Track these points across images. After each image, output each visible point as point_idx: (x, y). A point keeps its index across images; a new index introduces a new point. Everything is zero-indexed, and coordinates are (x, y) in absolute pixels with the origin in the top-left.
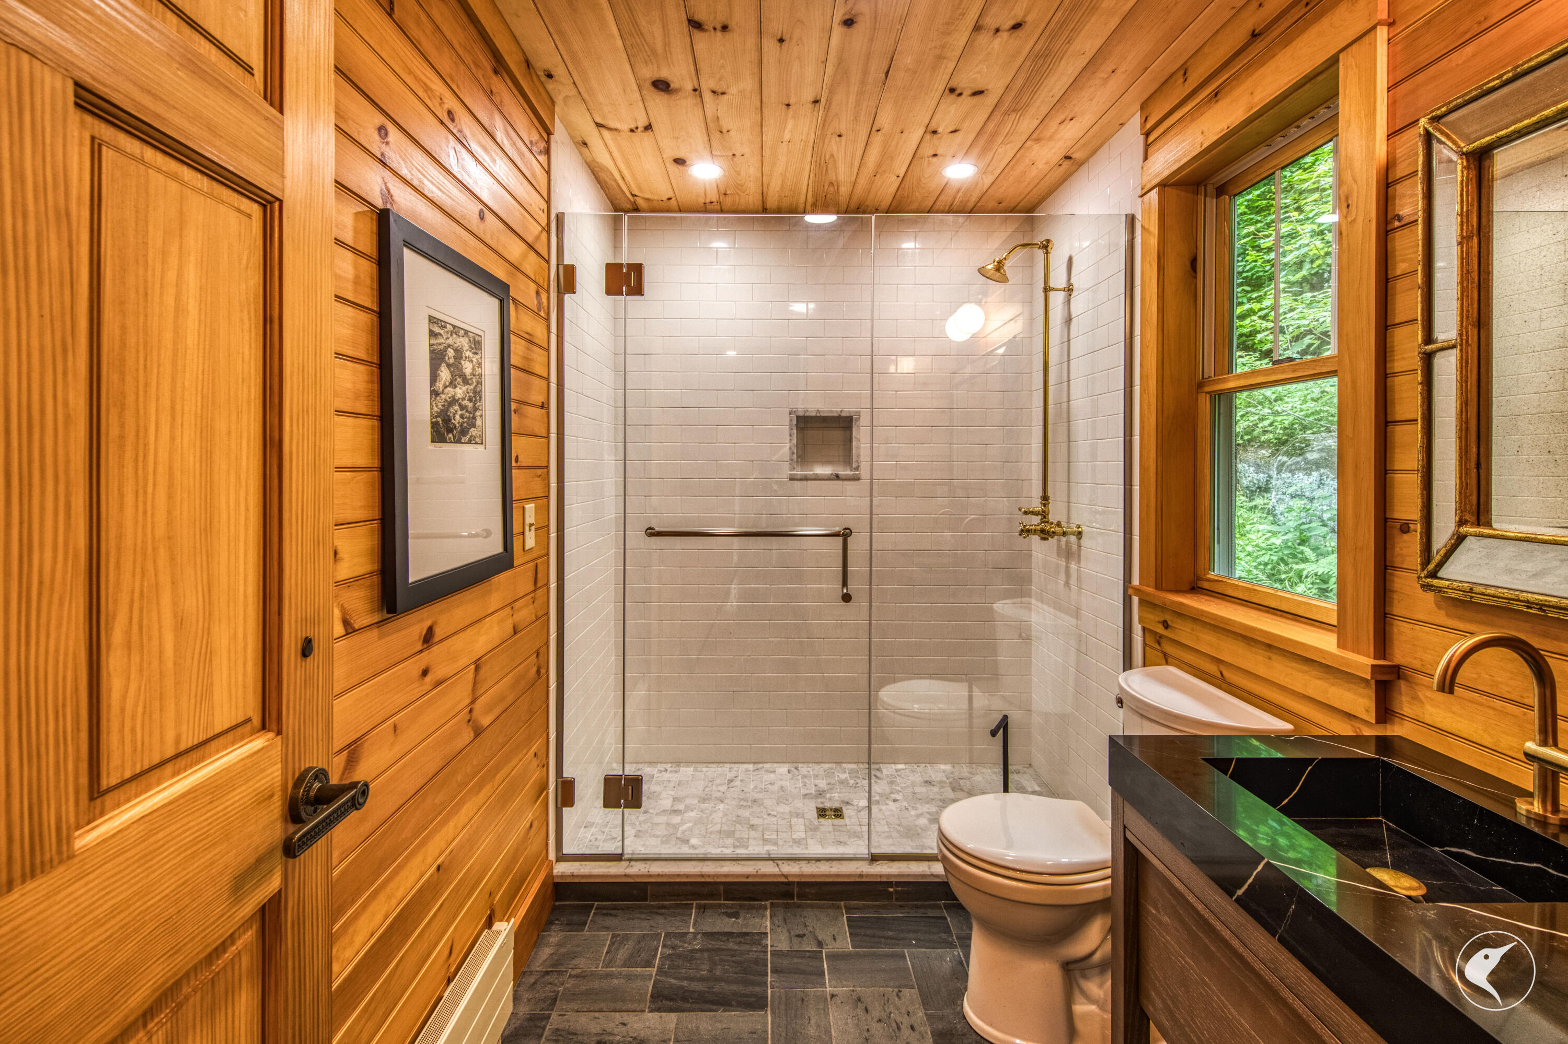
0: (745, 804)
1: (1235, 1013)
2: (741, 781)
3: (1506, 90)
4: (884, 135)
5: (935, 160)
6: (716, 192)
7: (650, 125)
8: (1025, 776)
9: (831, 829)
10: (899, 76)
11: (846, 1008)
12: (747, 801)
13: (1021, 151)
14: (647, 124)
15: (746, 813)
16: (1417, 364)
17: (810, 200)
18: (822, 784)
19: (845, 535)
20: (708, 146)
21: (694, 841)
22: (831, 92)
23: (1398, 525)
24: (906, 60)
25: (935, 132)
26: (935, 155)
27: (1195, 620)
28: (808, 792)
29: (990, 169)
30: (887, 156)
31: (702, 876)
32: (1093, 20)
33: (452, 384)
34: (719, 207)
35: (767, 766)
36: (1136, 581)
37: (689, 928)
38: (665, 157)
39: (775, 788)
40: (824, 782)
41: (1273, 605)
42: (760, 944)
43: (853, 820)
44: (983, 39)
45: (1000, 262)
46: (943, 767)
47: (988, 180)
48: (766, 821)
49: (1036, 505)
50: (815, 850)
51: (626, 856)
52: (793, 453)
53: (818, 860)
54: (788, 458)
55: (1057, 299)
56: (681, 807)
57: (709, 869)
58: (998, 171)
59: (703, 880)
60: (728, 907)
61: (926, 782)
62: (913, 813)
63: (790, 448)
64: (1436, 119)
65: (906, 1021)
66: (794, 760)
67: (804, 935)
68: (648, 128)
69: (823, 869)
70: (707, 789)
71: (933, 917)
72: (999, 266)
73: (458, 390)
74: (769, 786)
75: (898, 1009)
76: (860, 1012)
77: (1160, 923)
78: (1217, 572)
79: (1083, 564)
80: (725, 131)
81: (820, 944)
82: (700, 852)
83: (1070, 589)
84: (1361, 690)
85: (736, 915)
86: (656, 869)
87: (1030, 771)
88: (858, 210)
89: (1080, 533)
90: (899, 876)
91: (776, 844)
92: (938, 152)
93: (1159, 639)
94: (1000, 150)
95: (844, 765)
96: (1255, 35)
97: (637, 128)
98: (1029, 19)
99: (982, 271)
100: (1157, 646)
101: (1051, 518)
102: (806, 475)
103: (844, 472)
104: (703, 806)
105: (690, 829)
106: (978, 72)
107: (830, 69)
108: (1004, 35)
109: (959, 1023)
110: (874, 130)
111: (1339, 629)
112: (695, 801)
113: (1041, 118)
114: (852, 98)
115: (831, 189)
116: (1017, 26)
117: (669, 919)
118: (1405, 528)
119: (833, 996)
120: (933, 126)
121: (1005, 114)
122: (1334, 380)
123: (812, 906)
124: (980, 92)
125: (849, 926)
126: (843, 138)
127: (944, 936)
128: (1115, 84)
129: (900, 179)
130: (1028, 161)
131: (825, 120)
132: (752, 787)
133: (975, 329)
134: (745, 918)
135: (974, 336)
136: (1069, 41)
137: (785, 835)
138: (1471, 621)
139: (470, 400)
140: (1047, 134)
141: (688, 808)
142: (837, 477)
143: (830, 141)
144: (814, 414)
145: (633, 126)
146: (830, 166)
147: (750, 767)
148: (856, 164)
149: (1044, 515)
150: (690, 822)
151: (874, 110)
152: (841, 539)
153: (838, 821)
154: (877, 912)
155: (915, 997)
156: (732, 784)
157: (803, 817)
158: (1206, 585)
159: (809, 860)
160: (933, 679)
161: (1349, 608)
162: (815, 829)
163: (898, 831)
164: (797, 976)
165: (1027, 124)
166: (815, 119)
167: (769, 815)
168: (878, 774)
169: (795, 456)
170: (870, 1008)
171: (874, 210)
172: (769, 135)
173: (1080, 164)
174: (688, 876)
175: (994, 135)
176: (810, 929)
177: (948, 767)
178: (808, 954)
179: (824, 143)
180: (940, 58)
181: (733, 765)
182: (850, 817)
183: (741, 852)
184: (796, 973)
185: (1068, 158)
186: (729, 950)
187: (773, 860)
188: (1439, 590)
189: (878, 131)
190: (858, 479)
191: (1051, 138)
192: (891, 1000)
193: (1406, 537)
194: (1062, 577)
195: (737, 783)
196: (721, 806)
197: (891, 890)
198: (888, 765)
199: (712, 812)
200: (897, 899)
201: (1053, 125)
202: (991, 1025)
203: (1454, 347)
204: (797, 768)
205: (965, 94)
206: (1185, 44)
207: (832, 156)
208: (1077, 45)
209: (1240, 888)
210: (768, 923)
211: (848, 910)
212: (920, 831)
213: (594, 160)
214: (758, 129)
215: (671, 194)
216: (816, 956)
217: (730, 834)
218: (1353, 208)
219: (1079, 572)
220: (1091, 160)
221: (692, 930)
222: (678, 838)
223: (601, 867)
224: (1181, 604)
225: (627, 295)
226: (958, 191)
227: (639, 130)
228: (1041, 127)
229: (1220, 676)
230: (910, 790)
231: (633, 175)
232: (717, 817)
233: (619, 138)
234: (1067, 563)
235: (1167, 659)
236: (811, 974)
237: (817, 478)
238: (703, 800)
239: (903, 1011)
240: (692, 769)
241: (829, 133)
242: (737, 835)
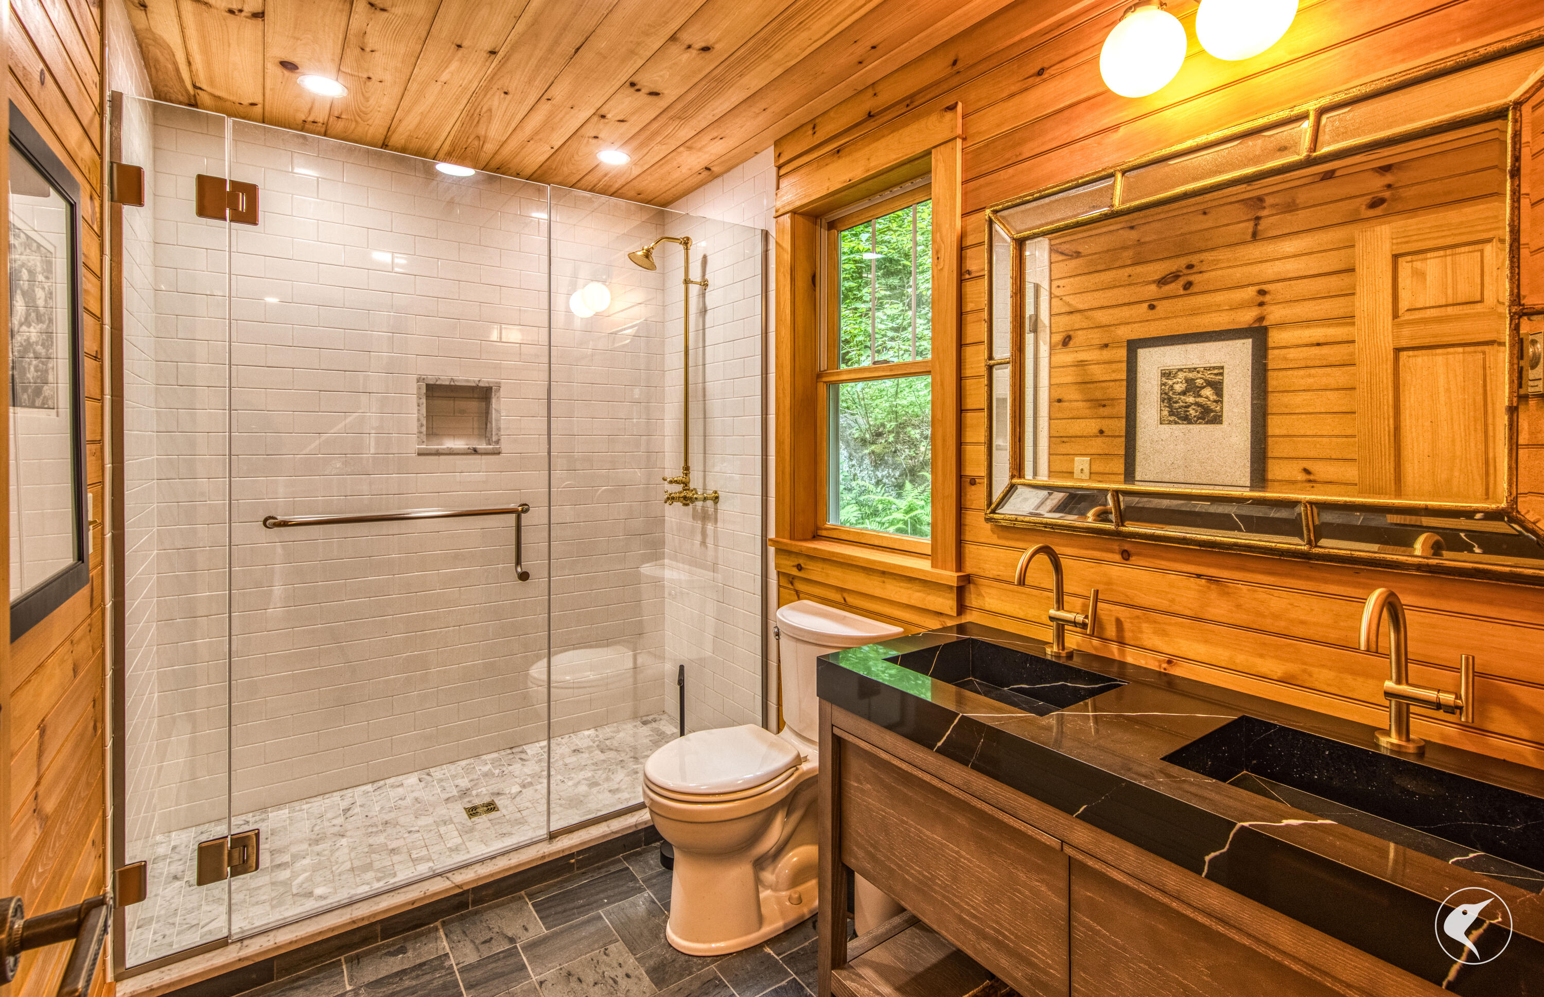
0: (374, 829)
1: (928, 833)
2: (360, 806)
3: (1034, 204)
4: (554, 105)
5: (595, 141)
6: (327, 112)
7: (263, 13)
8: (662, 722)
9: (489, 824)
10: (587, 55)
11: (560, 987)
12: (377, 826)
13: (674, 153)
14: (260, 10)
15: (381, 839)
16: (983, 371)
17: (446, 147)
18: (464, 783)
19: (520, 512)
20: (337, 60)
21: (318, 891)
22: (514, 48)
23: (968, 480)
24: (601, 44)
25: (603, 117)
26: (596, 137)
27: (824, 560)
28: (450, 795)
29: (641, 162)
30: (548, 125)
31: (354, 922)
32: (764, 64)
33: (27, 322)
34: (323, 130)
35: (392, 780)
36: (772, 534)
37: (344, 986)
38: (267, 55)
39: (409, 801)
40: (466, 780)
41: (876, 543)
42: (443, 968)
43: (510, 809)
44: (675, 50)
45: (648, 251)
46: (587, 733)
47: (636, 171)
48: (409, 840)
49: (679, 474)
50: (478, 850)
51: (235, 937)
52: (422, 425)
53: (493, 858)
54: (415, 431)
55: (694, 290)
56: (286, 858)
57: (362, 911)
58: (646, 167)
59: (355, 926)
60: (388, 946)
61: (574, 751)
62: (570, 783)
63: (419, 420)
64: (995, 212)
65: (620, 973)
66: (424, 767)
67: (491, 938)
68: (259, 15)
69: (502, 864)
70: (317, 828)
71: (618, 871)
72: (647, 255)
73: (32, 329)
74: (400, 802)
75: (610, 966)
76: (574, 984)
77: (863, 791)
78: (831, 522)
79: (719, 525)
80: (368, 49)
81: (512, 940)
82: (332, 900)
83: (706, 547)
84: (947, 595)
85: (403, 950)
86: (284, 937)
87: (665, 717)
88: (497, 170)
89: (717, 498)
90: (581, 844)
91: (430, 859)
92: (600, 136)
93: (792, 579)
94: (656, 148)
95: (484, 757)
96: (870, 115)
97: (241, 11)
98: (718, 47)
99: (632, 257)
100: (790, 586)
101: (692, 486)
102: (438, 450)
103: (482, 446)
104: (318, 848)
105: (309, 879)
106: (661, 76)
107: (520, 27)
108: (694, 52)
109: (667, 952)
110: (544, 96)
111: (933, 557)
112: (305, 846)
113: (698, 130)
114: (533, 62)
115: (476, 143)
116: (706, 49)
117: (313, 987)
118: (973, 482)
119: (541, 983)
120: (603, 111)
121: (671, 118)
122: (929, 379)
123: (490, 908)
124: (657, 94)
125: (537, 911)
126: (508, 97)
127: (631, 884)
128: (762, 119)
129: (553, 150)
130: (675, 164)
131: (495, 74)
132: (377, 809)
133: (601, 308)
134: (415, 949)
135: (597, 314)
136: (741, 76)
137: (437, 848)
138: (1024, 541)
139: (43, 345)
140: (699, 145)
141: (296, 857)
142: (475, 451)
143: (493, 95)
144: (447, 383)
145: (235, 7)
146: (483, 120)
147: (369, 787)
148: (513, 125)
149: (686, 484)
150: (305, 871)
151: (552, 79)
152: (514, 516)
153: (493, 815)
154: (561, 888)
155: (621, 948)
156: (350, 813)
157: (452, 822)
158: (824, 533)
159: (482, 861)
160: (577, 649)
161: (939, 538)
162: (472, 830)
163: (561, 805)
164: (496, 982)
165: (686, 132)
166: (485, 69)
167: (410, 832)
168: (523, 756)
169: (424, 429)
170: (582, 977)
171: (515, 174)
172: (424, 70)
173: (717, 176)
174: (333, 929)
175: (656, 133)
176: (496, 930)
177: (592, 732)
178: (501, 955)
179: (485, 95)
180: (632, 52)
181: (344, 792)
182: (506, 807)
183: (393, 881)
184: (494, 979)
185: (708, 169)
186: (408, 988)
187: (440, 875)
188: (996, 520)
189: (549, 100)
190: (499, 453)
191: (700, 149)
192: (601, 961)
193: (973, 487)
194: (699, 537)
195: (356, 810)
196: (344, 841)
197: (573, 861)
198: (530, 745)
199: (332, 852)
200: (578, 868)
201: (705, 139)
202: (698, 941)
203: (1008, 363)
204: (428, 774)
205: (643, 91)
206: (819, 104)
207: (490, 110)
208: (745, 80)
209: (939, 740)
210: (445, 943)
211: (531, 896)
212: (582, 798)
213: (149, 29)
214: (413, 60)
215: (258, 99)
216: (512, 953)
217: (368, 867)
218: (941, 260)
219: (715, 532)
220: (725, 176)
221: (348, 988)
222: (294, 895)
223: (197, 963)
224: (815, 549)
225: (231, 221)
226: (606, 175)
227: (243, 14)
228: (696, 138)
229: (843, 601)
230: (561, 763)
231: (208, 64)
232: (343, 854)
233: (205, 14)
234: (704, 525)
235: (799, 595)
236: (512, 972)
237: (451, 453)
238: (317, 842)
239: (615, 964)
240: (287, 811)
241: (495, 88)
242: (377, 865)
